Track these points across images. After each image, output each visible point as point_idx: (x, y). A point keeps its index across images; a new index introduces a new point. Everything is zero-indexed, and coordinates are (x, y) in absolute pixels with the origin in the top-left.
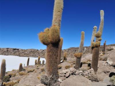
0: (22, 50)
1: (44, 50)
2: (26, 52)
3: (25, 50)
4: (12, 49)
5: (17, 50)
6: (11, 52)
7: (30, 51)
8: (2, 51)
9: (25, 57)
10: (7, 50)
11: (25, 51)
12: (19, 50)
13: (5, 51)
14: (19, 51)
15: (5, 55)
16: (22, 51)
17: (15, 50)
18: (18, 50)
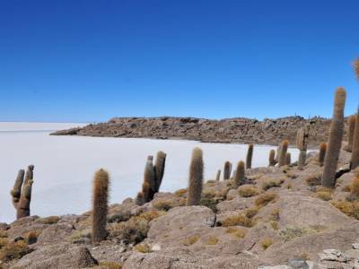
0: (208, 122)
1: (275, 122)
2: (221, 129)
3: (216, 121)
4: (177, 119)
5: (193, 124)
6: (176, 130)
7: (233, 124)
8: (150, 126)
9: (218, 142)
10: (162, 123)
11: (217, 124)
12: (200, 122)
13: (157, 128)
14: (198, 126)
15: (158, 138)
16: (209, 126)
17: (188, 124)
18: (196, 121)
